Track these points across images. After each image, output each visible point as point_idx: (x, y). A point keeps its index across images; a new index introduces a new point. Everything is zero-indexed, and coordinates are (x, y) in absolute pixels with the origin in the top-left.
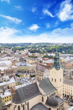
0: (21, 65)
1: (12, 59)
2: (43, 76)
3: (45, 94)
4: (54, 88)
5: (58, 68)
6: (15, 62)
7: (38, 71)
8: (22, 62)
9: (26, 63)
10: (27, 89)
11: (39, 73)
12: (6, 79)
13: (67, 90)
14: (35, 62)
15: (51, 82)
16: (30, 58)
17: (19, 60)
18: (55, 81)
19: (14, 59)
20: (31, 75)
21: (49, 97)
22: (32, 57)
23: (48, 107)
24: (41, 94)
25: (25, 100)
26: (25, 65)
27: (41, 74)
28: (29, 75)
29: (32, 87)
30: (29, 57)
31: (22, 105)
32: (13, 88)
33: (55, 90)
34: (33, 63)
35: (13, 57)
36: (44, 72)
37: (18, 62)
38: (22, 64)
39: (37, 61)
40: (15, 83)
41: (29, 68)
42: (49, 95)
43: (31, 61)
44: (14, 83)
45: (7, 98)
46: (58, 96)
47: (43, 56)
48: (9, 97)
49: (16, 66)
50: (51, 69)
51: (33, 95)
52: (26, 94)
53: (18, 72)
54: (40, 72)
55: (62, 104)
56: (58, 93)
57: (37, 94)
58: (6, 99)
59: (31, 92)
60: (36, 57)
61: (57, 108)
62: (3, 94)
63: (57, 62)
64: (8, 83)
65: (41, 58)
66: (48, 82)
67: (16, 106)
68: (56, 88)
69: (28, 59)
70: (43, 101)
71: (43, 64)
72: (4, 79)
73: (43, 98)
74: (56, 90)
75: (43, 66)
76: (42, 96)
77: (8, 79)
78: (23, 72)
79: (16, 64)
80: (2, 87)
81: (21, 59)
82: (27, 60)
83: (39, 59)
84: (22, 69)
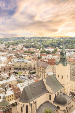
0: (18, 62)
1: (7, 55)
2: (45, 72)
3: (53, 91)
4: (61, 85)
5: (66, 64)
6: (10, 58)
7: (39, 68)
8: (19, 58)
9: (23, 59)
10: (34, 87)
11: (40, 69)
12: (5, 77)
13: (72, 87)
14: (33, 58)
15: (58, 79)
16: (27, 54)
17: (15, 56)
18: (62, 77)
19: (9, 55)
20: (30, 72)
21: (56, 95)
22: (28, 52)
23: (56, 105)
24: (49, 92)
25: (33, 98)
26: (23, 62)
27: (43, 71)
28: (27, 72)
29: (39, 84)
30: (25, 52)
31: (30, 104)
32: (14, 86)
33: (62, 87)
34: (31, 59)
35: (8, 53)
36: (46, 68)
37: (14, 58)
38: (20, 60)
39: (34, 56)
40: (16, 81)
41: (27, 64)
42: (56, 93)
43: (28, 56)
44: (14, 81)
45: (9, 97)
46: (65, 93)
47: (40, 51)
48: (11, 96)
49: (13, 63)
50: (57, 65)
51: (41, 93)
52: (33, 92)
53: (16, 69)
54: (42, 68)
55: (70, 102)
56: (65, 90)
57: (44, 92)
58: (9, 99)
59: (39, 90)
60: (33, 53)
61: (66, 107)
62: (6, 93)
63: (64, 57)
64: (8, 80)
65: (39, 54)
66: (55, 78)
67: (24, 105)
68: (62, 85)
69: (25, 55)
70: (50, 99)
71: (44, 60)
72: (3, 77)
73: (50, 96)
74: (64, 87)
75: (44, 61)
76: (49, 94)
77: (7, 76)
78: (21, 69)
79: (12, 60)
80: (3, 86)
81: (17, 55)
82: (23, 56)
83: (36, 54)
84: (20, 65)
